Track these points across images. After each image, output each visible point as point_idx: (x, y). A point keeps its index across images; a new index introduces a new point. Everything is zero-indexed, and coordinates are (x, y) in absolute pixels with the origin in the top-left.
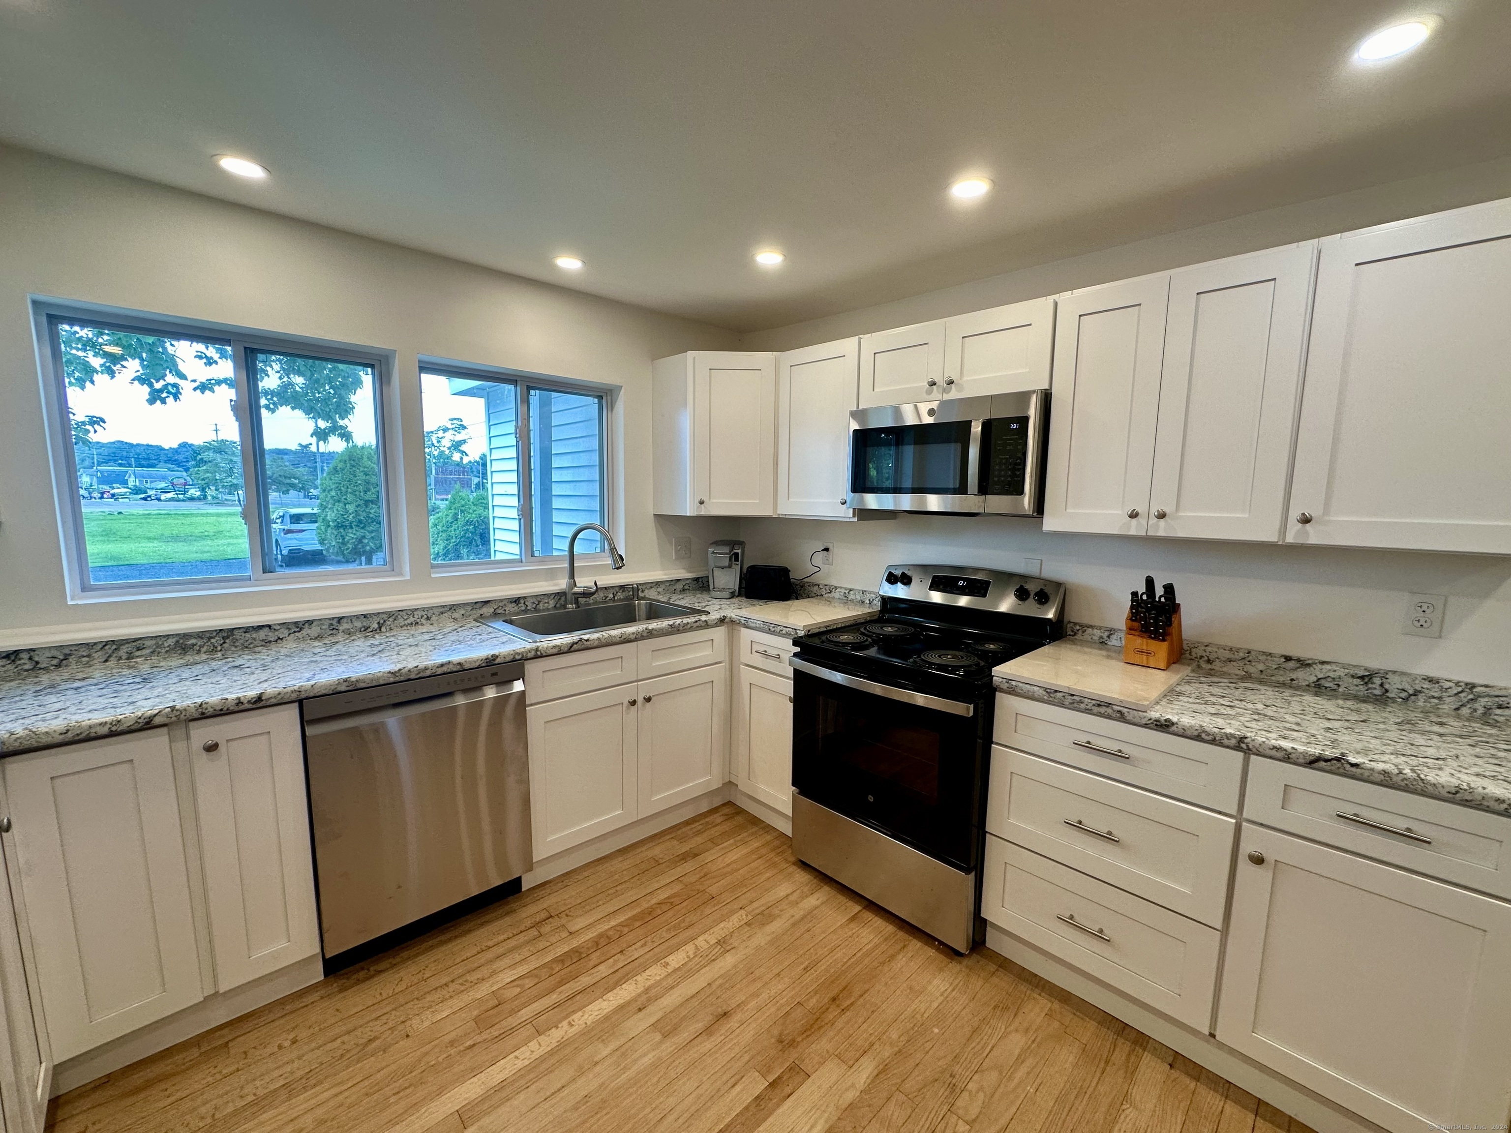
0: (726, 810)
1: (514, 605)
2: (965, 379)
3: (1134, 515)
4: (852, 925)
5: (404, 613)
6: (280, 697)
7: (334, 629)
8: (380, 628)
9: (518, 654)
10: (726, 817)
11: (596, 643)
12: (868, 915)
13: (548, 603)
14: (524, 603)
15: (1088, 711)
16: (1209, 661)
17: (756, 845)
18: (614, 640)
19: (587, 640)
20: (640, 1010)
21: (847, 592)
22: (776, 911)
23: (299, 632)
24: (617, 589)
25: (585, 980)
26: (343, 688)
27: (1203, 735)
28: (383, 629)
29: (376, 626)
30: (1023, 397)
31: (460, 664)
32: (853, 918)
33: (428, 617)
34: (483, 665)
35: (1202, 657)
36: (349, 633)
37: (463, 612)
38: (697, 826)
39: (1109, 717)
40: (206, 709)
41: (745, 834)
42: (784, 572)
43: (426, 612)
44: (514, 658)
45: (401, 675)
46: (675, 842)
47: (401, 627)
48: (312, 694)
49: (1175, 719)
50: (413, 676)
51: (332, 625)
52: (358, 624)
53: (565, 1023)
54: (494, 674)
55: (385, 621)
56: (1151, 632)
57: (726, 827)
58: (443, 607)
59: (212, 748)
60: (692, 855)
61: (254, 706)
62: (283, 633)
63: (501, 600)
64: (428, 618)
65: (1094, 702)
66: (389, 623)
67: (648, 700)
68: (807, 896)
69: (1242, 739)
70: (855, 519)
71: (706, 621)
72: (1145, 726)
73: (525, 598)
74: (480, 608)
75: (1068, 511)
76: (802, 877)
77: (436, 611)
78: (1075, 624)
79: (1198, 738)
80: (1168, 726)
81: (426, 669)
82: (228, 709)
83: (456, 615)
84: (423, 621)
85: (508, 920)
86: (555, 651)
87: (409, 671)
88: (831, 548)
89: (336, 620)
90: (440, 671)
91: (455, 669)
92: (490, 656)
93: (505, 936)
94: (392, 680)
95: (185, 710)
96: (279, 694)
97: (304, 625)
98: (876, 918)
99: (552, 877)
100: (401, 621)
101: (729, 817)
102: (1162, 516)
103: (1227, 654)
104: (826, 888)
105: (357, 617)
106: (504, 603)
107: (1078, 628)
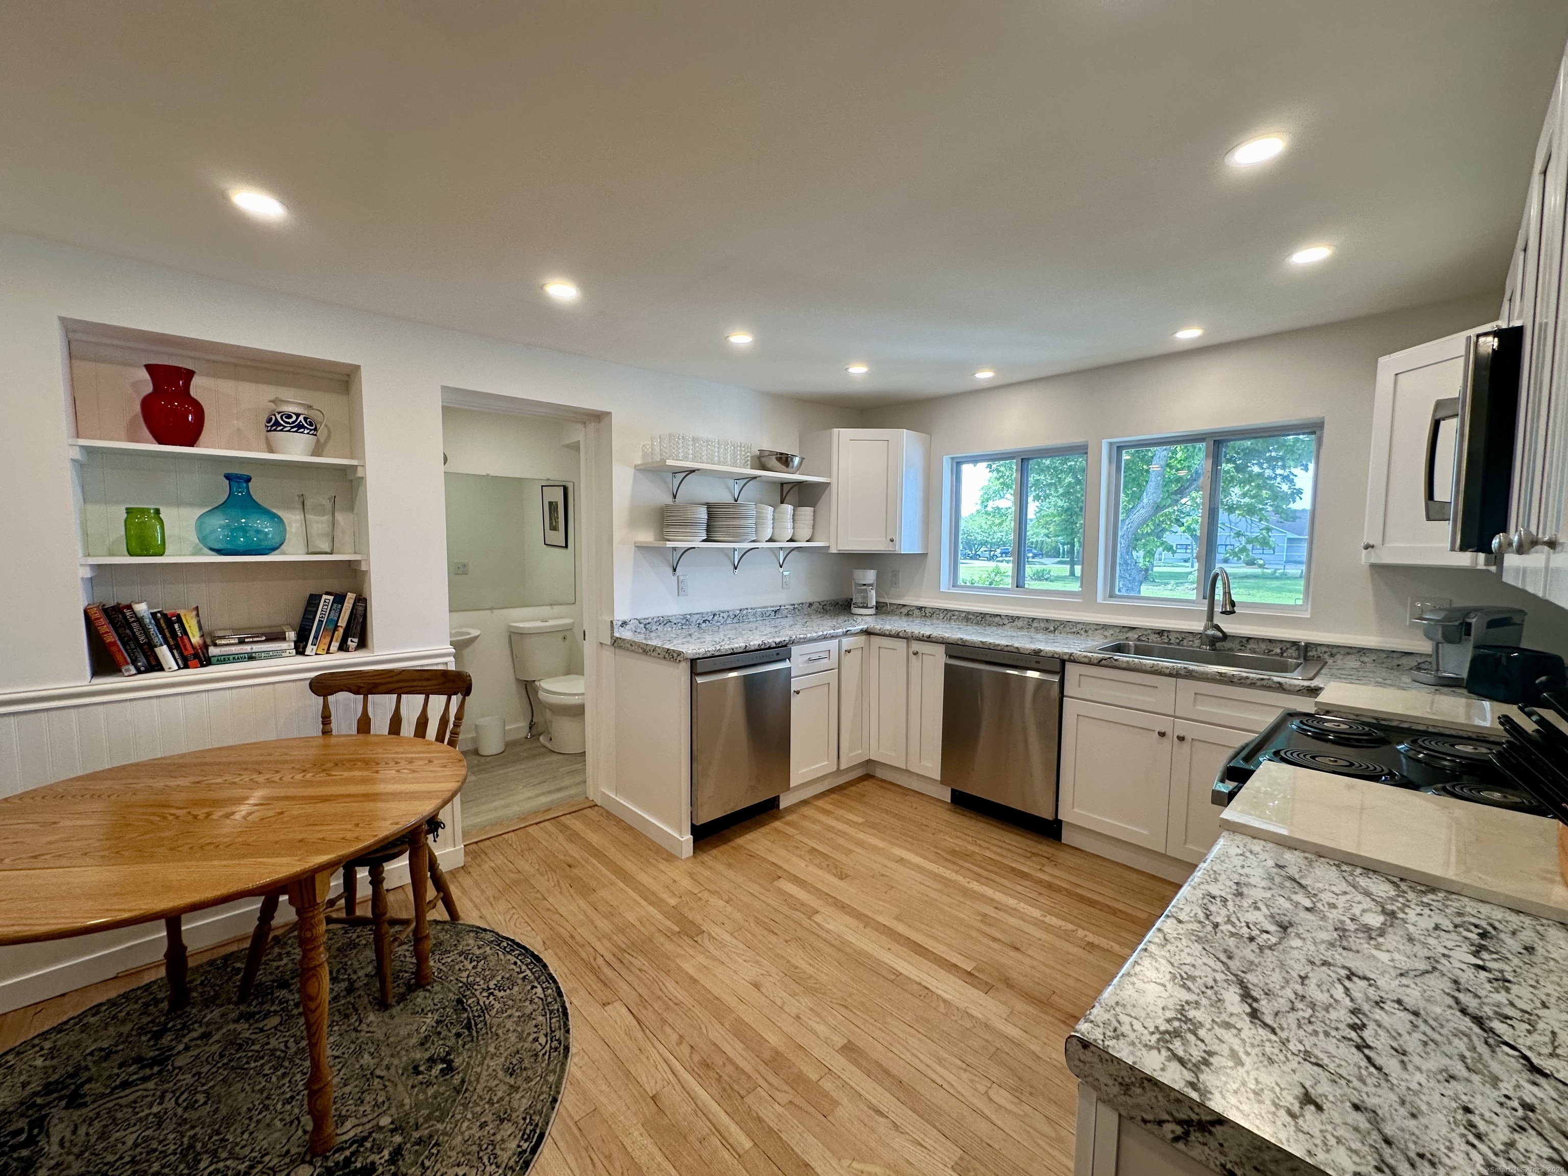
1: (1156, 636)
5: (1070, 624)
6: (938, 639)
8: (1054, 631)
9: (1061, 655)
14: (1168, 637)
18: (1144, 668)
19: (1116, 660)
20: (996, 908)
24: (1288, 645)
25: (1005, 882)
26: (959, 643)
28: (1056, 632)
29: (1052, 629)
31: (1017, 648)
34: (1032, 654)
36: (1036, 629)
37: (1112, 632)
40: (913, 635)
44: (1053, 655)
47: (1067, 633)
48: (947, 641)
52: (1042, 625)
54: (1037, 662)
55: (1058, 627)
58: (1097, 625)
59: (916, 652)
61: (928, 640)
62: (1006, 622)
63: (1146, 630)
64: (1086, 631)
66: (1061, 629)
67: (1182, 739)
71: (1279, 683)
73: (1169, 631)
74: (1127, 632)
77: (1092, 627)
81: (998, 645)
83: (1106, 633)
84: (1082, 632)
85: (1032, 844)
86: (1086, 660)
90: (1006, 649)
91: (1014, 651)
92: (1038, 649)
95: (908, 633)
96: (936, 637)
97: (1016, 619)
100: (1068, 629)
105: (1044, 620)
106: (1148, 632)
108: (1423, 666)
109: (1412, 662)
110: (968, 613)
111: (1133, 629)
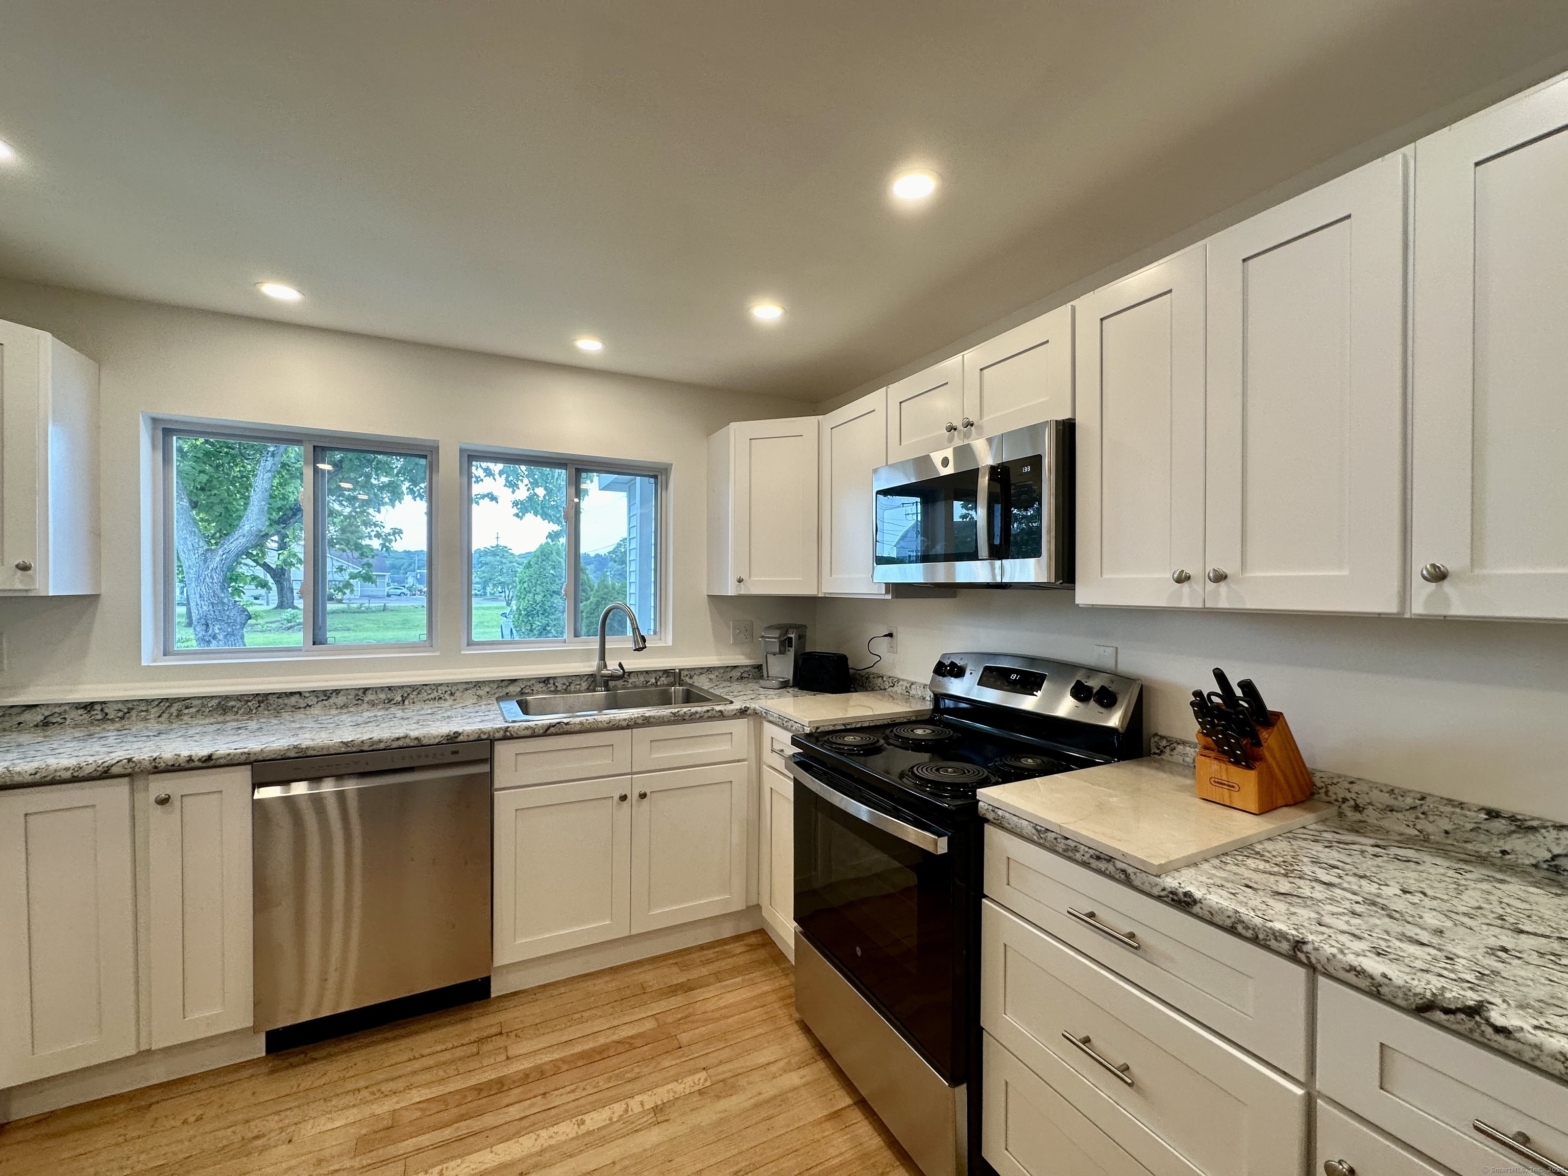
0: (753, 940)
1: (543, 684)
2: (985, 419)
3: (1182, 579)
4: (828, 1125)
5: (428, 688)
6: (229, 758)
7: (359, 699)
8: (403, 701)
9: (485, 733)
10: (749, 948)
11: (578, 728)
12: (857, 1115)
13: (580, 685)
14: (554, 684)
15: (1085, 864)
16: (1357, 808)
17: (766, 988)
18: (600, 725)
19: (567, 724)
21: (908, 685)
22: (743, 1082)
23: (326, 700)
25: (489, 1120)
26: (292, 754)
27: (1240, 928)
28: (406, 702)
29: (399, 699)
30: (1034, 431)
31: (417, 739)
32: (835, 1115)
33: (451, 693)
34: (444, 742)
35: (1343, 800)
36: (373, 704)
37: (488, 689)
38: (710, 953)
39: (1111, 877)
40: (159, 763)
41: (758, 974)
42: (842, 660)
43: (450, 688)
44: (479, 736)
45: (353, 746)
46: (675, 969)
47: (424, 701)
48: (260, 758)
49: (1198, 894)
50: (365, 748)
51: (357, 695)
52: (382, 696)
53: (436, 1170)
54: (455, 753)
55: (408, 695)
57: (742, 960)
58: (467, 683)
59: (163, 801)
60: (686, 988)
61: (204, 765)
62: (312, 700)
63: (529, 680)
64: (452, 694)
65: (1092, 852)
66: (413, 697)
67: (643, 796)
68: (790, 1071)
69: (1298, 944)
70: (889, 597)
71: (720, 711)
72: (1159, 898)
73: (555, 678)
74: (506, 687)
75: (1104, 576)
76: (799, 1042)
77: (461, 687)
78: (1162, 737)
79: (1231, 930)
80: (1188, 904)
81: (380, 741)
82: (179, 765)
83: (480, 692)
84: (447, 696)
85: (459, 1028)
86: (528, 733)
87: (362, 742)
88: (894, 634)
89: (361, 691)
90: (395, 745)
91: (412, 744)
92: (452, 733)
93: (444, 1047)
94: (343, 750)
95: (140, 762)
96: (229, 755)
97: (331, 694)
98: (865, 1122)
99: (527, 987)
100: (424, 695)
101: (753, 948)
102: (1220, 578)
103: (1386, 799)
104: (822, 1064)
105: (382, 689)
106: (531, 682)
107: (1164, 743)
108: (744, 675)
109: (736, 674)
110: (227, 698)
111: (513, 681)
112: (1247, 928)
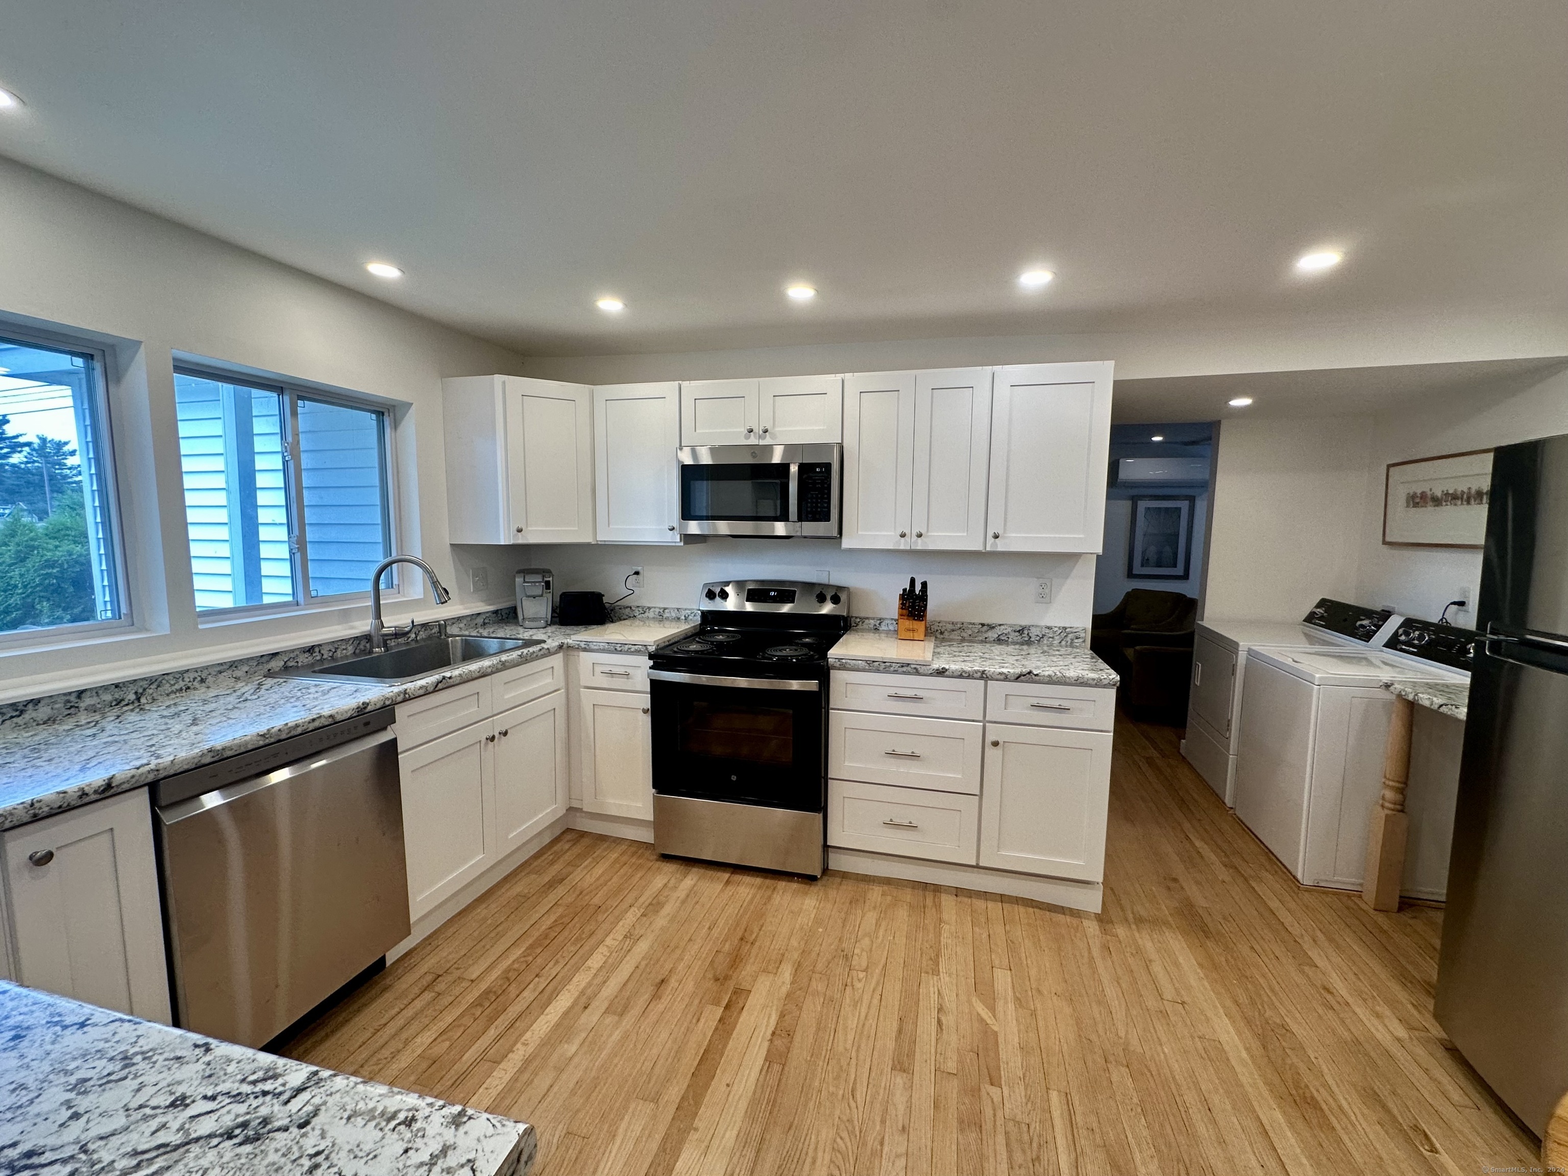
0: (569, 837)
1: (307, 655)
2: (777, 429)
3: (903, 535)
4: (729, 888)
5: (170, 677)
6: (134, 780)
7: (72, 707)
8: (138, 699)
9: (388, 699)
10: (573, 843)
11: (458, 680)
12: (737, 878)
13: (346, 649)
14: (320, 652)
15: (895, 672)
16: (942, 633)
17: (616, 855)
18: (474, 675)
19: (450, 678)
20: (586, 1008)
21: (661, 611)
22: (662, 898)
23: (19, 716)
24: (419, 628)
25: (513, 1011)
26: (208, 760)
27: (964, 674)
28: (143, 700)
29: (132, 697)
30: (827, 447)
31: (331, 716)
32: (728, 882)
33: (202, 679)
34: (355, 715)
35: (937, 630)
36: (92, 709)
37: (246, 668)
38: (548, 856)
39: (909, 673)
40: (40, 808)
41: (600, 851)
42: (598, 597)
43: (199, 674)
44: (384, 703)
45: (271, 737)
46: (533, 876)
47: (168, 695)
48: (172, 772)
49: (947, 667)
50: (284, 736)
51: (69, 701)
52: (107, 697)
53: (519, 1045)
54: (367, 724)
55: (144, 690)
56: (916, 615)
57: (577, 850)
58: (222, 664)
59: (43, 860)
60: (558, 880)
61: (102, 796)
63: (293, 651)
64: (203, 681)
65: (898, 665)
66: (151, 691)
67: (505, 734)
68: (682, 880)
69: (983, 672)
70: (682, 544)
72: (931, 675)
73: (320, 645)
74: (268, 662)
75: (860, 533)
76: (670, 868)
77: (213, 671)
78: (856, 618)
79: (961, 676)
80: (943, 672)
81: (297, 726)
82: (68, 805)
83: (238, 673)
84: (196, 684)
85: (389, 996)
86: (422, 692)
87: (280, 730)
88: (641, 572)
89: (74, 695)
90: (311, 727)
91: (327, 723)
92: (360, 704)
93: (397, 1010)
94: (261, 743)
95: (11, 814)
96: (133, 777)
97: (25, 706)
98: (745, 877)
99: (415, 944)
100: (167, 688)
101: (576, 842)
102: (920, 535)
103: (950, 627)
104: (695, 870)
105: (105, 688)
106: (295, 653)
107: (858, 620)
111: (275, 655)
112: (966, 673)
